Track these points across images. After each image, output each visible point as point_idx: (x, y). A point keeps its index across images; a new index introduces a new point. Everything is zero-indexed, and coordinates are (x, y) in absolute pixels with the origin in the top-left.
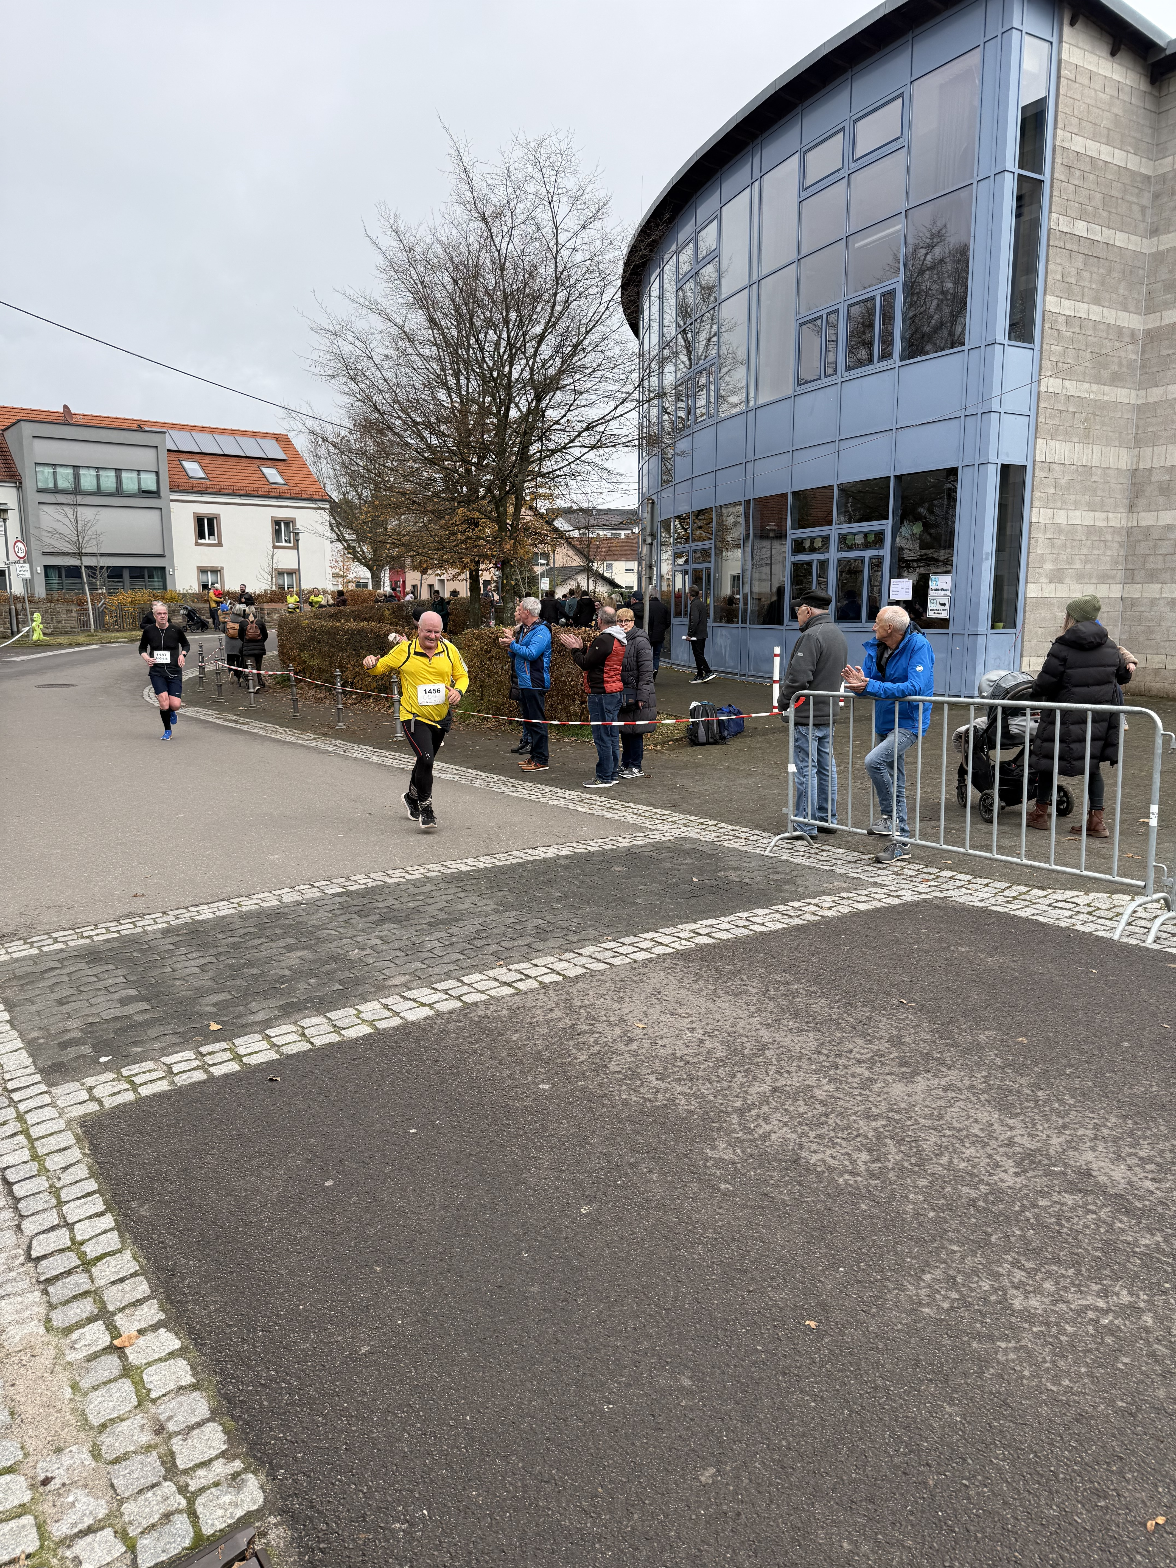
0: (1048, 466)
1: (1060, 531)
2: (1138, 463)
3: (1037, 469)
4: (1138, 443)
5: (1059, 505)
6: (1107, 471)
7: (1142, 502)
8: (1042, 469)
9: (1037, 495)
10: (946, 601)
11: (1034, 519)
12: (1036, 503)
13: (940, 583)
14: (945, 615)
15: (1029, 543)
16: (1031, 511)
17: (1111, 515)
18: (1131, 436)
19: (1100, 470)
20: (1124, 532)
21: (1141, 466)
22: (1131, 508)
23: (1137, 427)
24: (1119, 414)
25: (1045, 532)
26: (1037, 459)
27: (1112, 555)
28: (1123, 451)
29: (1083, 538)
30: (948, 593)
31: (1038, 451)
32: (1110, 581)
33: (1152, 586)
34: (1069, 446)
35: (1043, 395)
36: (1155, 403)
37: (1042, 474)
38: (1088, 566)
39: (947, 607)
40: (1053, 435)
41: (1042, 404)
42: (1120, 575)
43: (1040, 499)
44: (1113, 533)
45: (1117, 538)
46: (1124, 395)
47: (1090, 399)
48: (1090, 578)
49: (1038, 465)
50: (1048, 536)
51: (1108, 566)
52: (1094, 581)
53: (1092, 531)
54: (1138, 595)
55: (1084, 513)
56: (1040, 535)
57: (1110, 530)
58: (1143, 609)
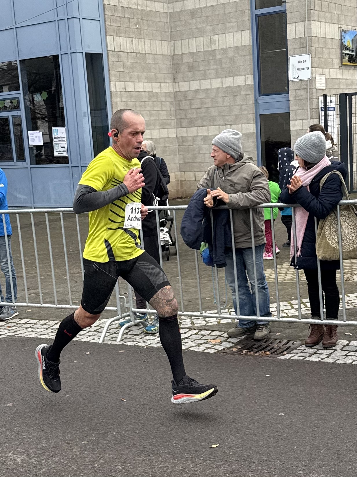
0: (117, 53)
1: (131, 96)
2: (174, 50)
3: (110, 56)
4: (173, 38)
5: (127, 79)
6: (156, 56)
7: (180, 76)
8: (113, 56)
9: (112, 73)
10: (64, 145)
11: (113, 89)
12: (113, 78)
13: (59, 132)
14: (65, 154)
15: (112, 105)
16: (110, 83)
17: (162, 84)
18: (168, 34)
19: (151, 56)
20: (172, 95)
21: (176, 53)
22: (174, 80)
23: (171, 27)
24: (158, 19)
25: (121, 98)
26: (109, 49)
27: (166, 110)
28: (165, 43)
29: (147, 100)
30: (65, 139)
31: (108, 44)
32: (168, 127)
33: (192, 128)
34: (129, 40)
35: (106, 6)
36: (179, 12)
37: (113, 59)
38: (152, 118)
39: (65, 149)
40: (117, 33)
41: (107, 13)
42: (174, 122)
43: (115, 76)
44: (165, 96)
45: (168, 99)
46: (159, 7)
47: (138, 9)
48: (154, 125)
49: (110, 53)
50: (124, 99)
51: (165, 118)
52: (158, 127)
53: (152, 95)
54: (185, 135)
55: (145, 84)
56: (118, 99)
57: (164, 94)
58: (189, 143)
